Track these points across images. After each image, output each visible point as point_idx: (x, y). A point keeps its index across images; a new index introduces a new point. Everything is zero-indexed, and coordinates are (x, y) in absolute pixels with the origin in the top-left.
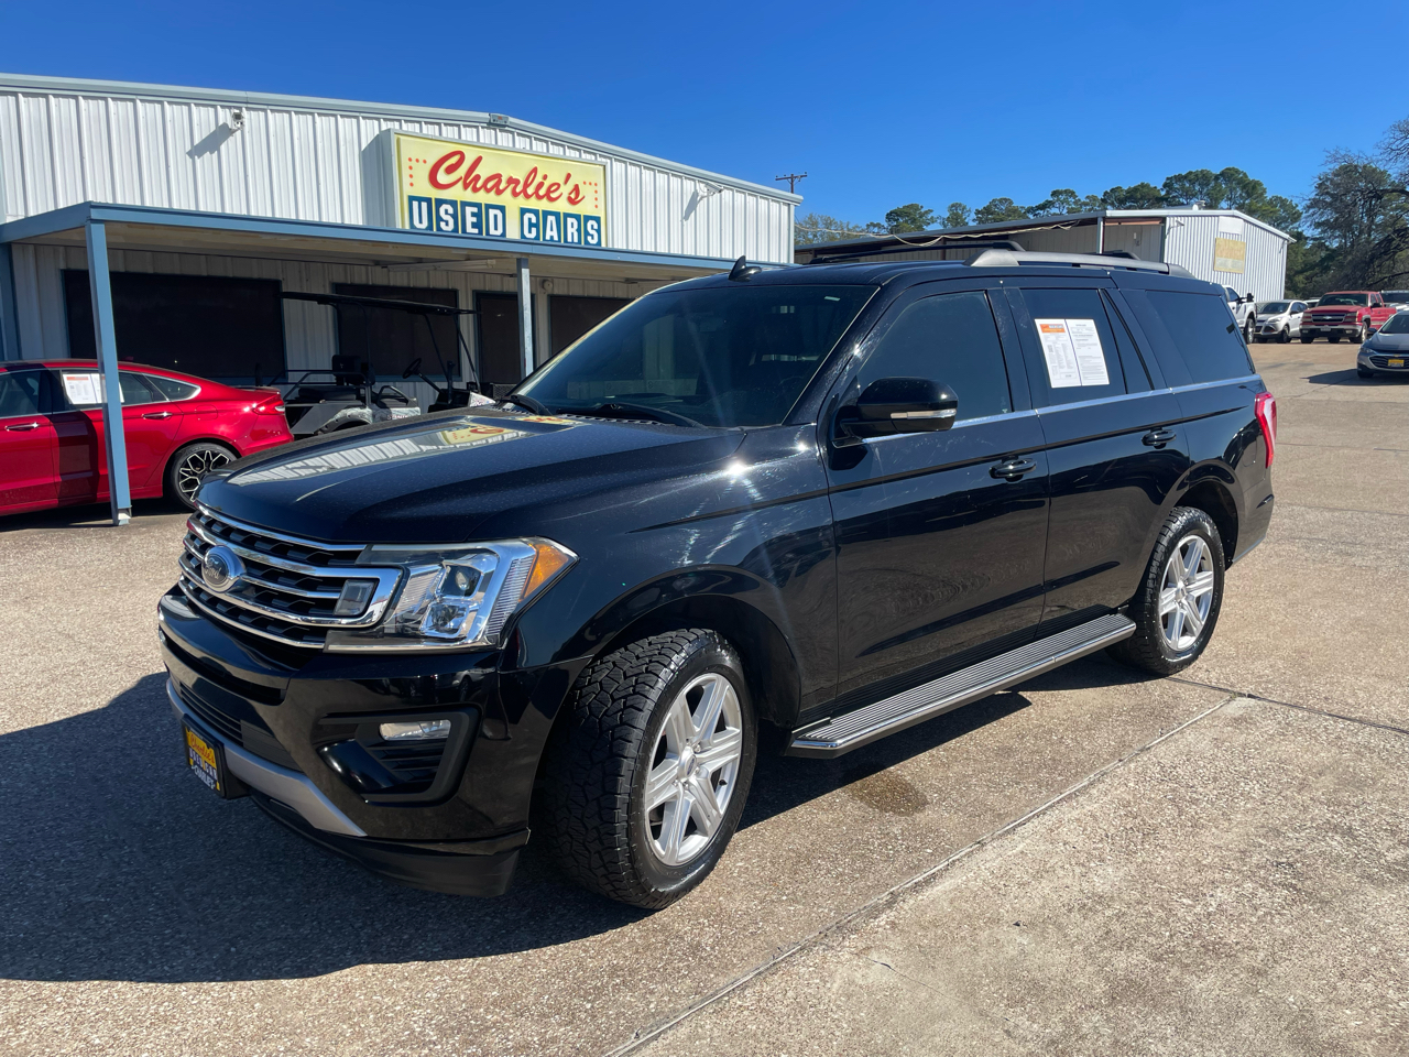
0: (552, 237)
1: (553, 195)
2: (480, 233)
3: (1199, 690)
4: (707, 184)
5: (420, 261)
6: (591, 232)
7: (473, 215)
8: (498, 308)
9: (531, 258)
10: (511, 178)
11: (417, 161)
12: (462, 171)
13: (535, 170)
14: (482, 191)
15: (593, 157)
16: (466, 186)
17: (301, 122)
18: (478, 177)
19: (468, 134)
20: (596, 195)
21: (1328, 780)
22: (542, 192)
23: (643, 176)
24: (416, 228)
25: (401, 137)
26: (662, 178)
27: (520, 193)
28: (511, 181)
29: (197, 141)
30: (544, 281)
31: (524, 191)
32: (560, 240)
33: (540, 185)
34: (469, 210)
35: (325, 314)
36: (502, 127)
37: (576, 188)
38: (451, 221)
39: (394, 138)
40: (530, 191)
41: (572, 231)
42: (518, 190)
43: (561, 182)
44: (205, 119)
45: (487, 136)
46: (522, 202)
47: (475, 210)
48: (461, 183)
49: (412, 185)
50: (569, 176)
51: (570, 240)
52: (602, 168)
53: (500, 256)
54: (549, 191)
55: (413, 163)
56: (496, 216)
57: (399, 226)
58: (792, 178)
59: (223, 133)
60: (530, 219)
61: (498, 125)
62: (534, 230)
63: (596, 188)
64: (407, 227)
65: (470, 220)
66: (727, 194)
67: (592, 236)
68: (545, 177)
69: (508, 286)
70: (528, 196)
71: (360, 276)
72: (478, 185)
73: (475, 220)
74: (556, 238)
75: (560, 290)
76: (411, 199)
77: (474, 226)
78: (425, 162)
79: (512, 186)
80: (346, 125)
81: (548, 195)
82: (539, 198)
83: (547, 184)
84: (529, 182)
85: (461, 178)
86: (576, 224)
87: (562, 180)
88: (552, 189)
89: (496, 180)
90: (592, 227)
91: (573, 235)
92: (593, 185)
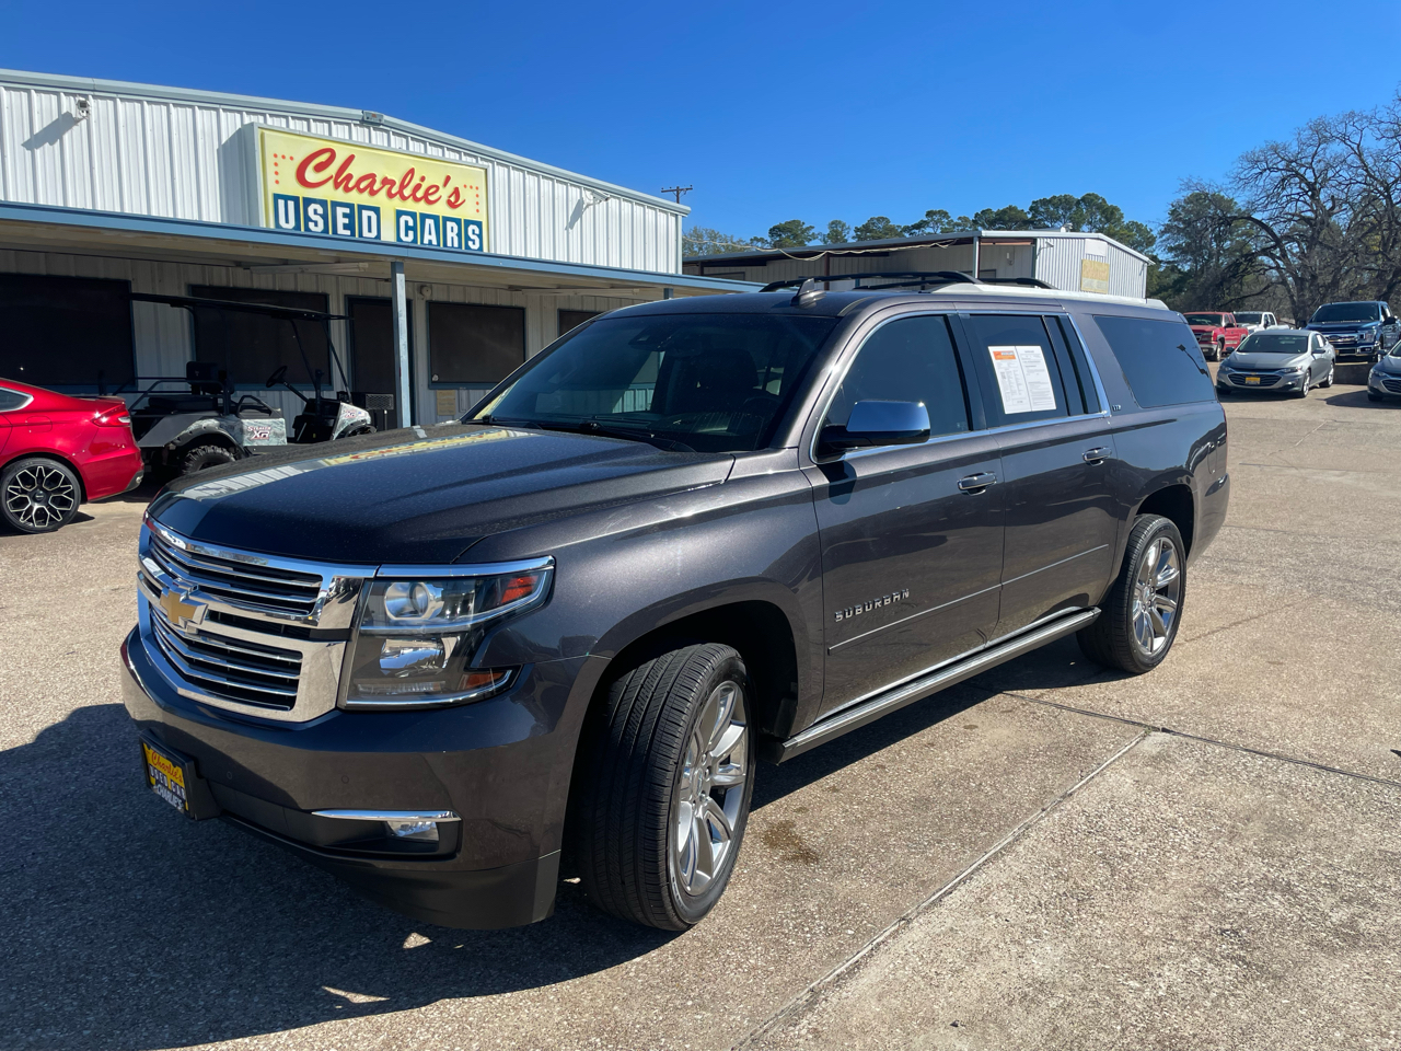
0: (430, 241)
1: (432, 198)
2: (353, 234)
3: (1112, 723)
4: (593, 192)
5: (285, 262)
6: (472, 237)
7: (345, 215)
8: (371, 313)
9: (407, 262)
10: (386, 178)
11: (284, 157)
12: (332, 170)
13: (412, 171)
14: (355, 191)
15: (474, 160)
16: (337, 186)
17: (155, 113)
18: (350, 177)
19: (340, 132)
20: (477, 200)
21: (1256, 827)
22: (420, 194)
23: (527, 181)
24: (281, 228)
25: (266, 132)
26: (546, 185)
27: (395, 195)
28: (385, 181)
29: (37, 130)
30: (422, 287)
31: (400, 192)
32: (439, 244)
33: (418, 187)
35: (179, 318)
36: (377, 125)
37: (456, 192)
38: (321, 222)
39: (258, 133)
40: (407, 192)
41: (452, 235)
42: (393, 191)
43: (440, 185)
44: (46, 108)
45: (360, 134)
46: (397, 204)
47: (347, 211)
48: (331, 182)
49: (277, 182)
50: (448, 179)
51: (449, 244)
52: (483, 171)
53: (373, 258)
54: (427, 194)
55: (279, 159)
56: (369, 218)
57: (263, 225)
58: (678, 190)
59: (65, 123)
60: (406, 222)
61: (372, 123)
62: (411, 233)
63: (477, 192)
64: (272, 226)
65: (341, 221)
66: (613, 202)
67: (473, 241)
68: (423, 179)
69: (383, 292)
70: (404, 198)
71: (220, 278)
72: (350, 185)
73: (346, 221)
74: (435, 242)
75: (440, 296)
76: (277, 197)
77: (346, 227)
78: (292, 158)
79: (387, 186)
80: (205, 118)
81: (426, 196)
82: (417, 200)
83: (425, 186)
84: (405, 183)
85: (331, 177)
86: (456, 228)
87: (440, 183)
88: (430, 192)
89: (370, 180)
90: (473, 231)
91: (452, 239)
92: (474, 188)
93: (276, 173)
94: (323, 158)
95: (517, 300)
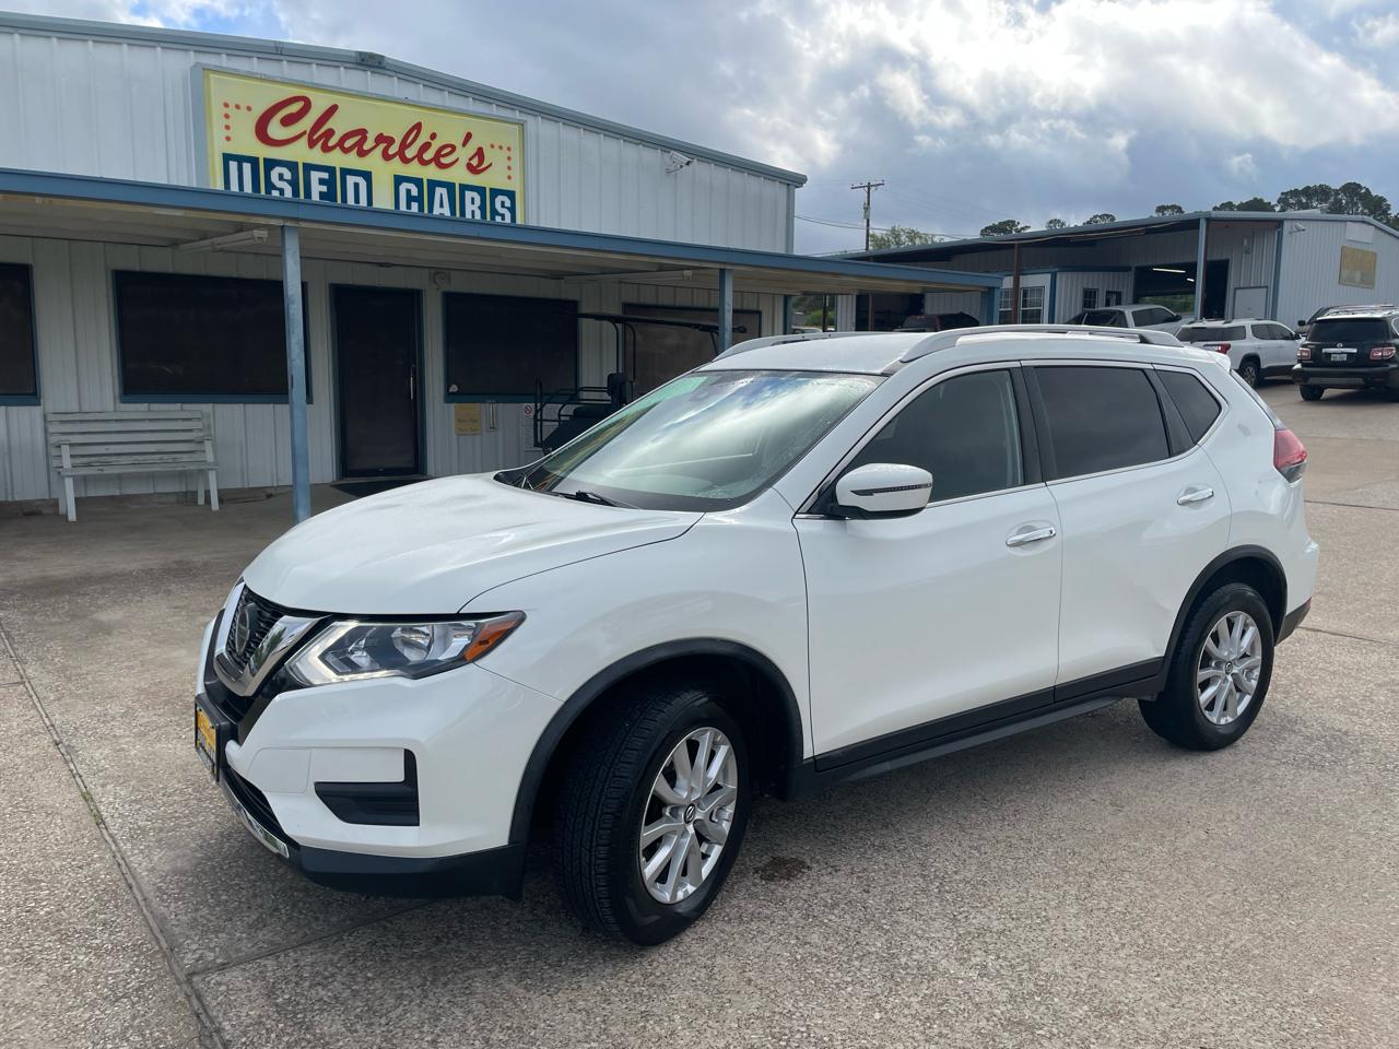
0: (442, 213)
1: (444, 161)
4: (673, 155)
6: (501, 210)
7: (322, 182)
10: (381, 134)
11: (238, 107)
12: (306, 123)
13: (418, 127)
16: (312, 144)
18: (330, 133)
20: (509, 163)
22: (428, 155)
23: (582, 141)
25: (212, 76)
27: (394, 155)
28: (380, 139)
30: (436, 273)
31: (401, 153)
33: (426, 146)
34: (315, 176)
36: (376, 68)
37: (480, 153)
38: (288, 189)
40: (410, 153)
41: (472, 208)
42: (391, 152)
43: (458, 144)
46: (397, 167)
48: (304, 140)
49: (228, 139)
50: (469, 136)
52: (518, 127)
54: (438, 155)
55: (231, 111)
56: (356, 186)
60: (408, 191)
61: (370, 67)
62: (415, 208)
63: (509, 154)
65: (317, 189)
66: (702, 169)
67: (503, 215)
68: (433, 136)
70: (406, 161)
72: (332, 142)
73: (324, 189)
74: (448, 215)
75: (459, 285)
76: (227, 158)
77: (322, 195)
78: (249, 109)
79: (382, 146)
81: (436, 160)
82: (424, 163)
83: (436, 145)
84: (409, 141)
85: (305, 133)
86: (478, 199)
87: (458, 141)
88: (443, 153)
89: (359, 137)
90: (503, 204)
91: (473, 212)
92: (505, 148)
93: (227, 127)
94: (295, 108)
95: (566, 291)
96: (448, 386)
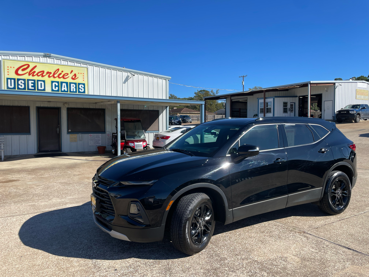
0: (64, 90)
1: (65, 77)
2: (35, 89)
4: (131, 73)
6: (81, 88)
7: (32, 83)
10: (48, 72)
11: (11, 67)
12: (28, 70)
13: (58, 70)
14: (36, 76)
16: (29, 75)
18: (35, 72)
19: (35, 59)
20: (83, 77)
23: (106, 71)
24: (9, 88)
25: (5, 60)
26: (114, 72)
27: (51, 76)
28: (48, 73)
30: (65, 103)
32: (68, 91)
33: (60, 74)
37: (75, 75)
38: (23, 85)
40: (55, 76)
41: (73, 88)
42: (50, 76)
43: (69, 73)
45: (43, 60)
46: (52, 79)
47: (33, 82)
48: (28, 74)
49: (8, 74)
50: (72, 71)
51: (72, 90)
54: (64, 76)
55: (9, 68)
56: (41, 84)
60: (55, 85)
61: (48, 56)
62: (57, 88)
64: (6, 88)
65: (30, 85)
67: (82, 90)
68: (62, 72)
70: (54, 77)
72: (34, 74)
73: (33, 85)
74: (66, 90)
76: (8, 79)
77: (32, 86)
78: (14, 67)
79: (48, 74)
81: (63, 77)
82: (59, 78)
83: (63, 74)
84: (56, 73)
85: (28, 72)
86: (74, 86)
87: (69, 72)
88: (65, 75)
89: (42, 72)
90: (82, 87)
91: (73, 89)
92: (82, 74)
95: (102, 107)
96: (68, 130)
